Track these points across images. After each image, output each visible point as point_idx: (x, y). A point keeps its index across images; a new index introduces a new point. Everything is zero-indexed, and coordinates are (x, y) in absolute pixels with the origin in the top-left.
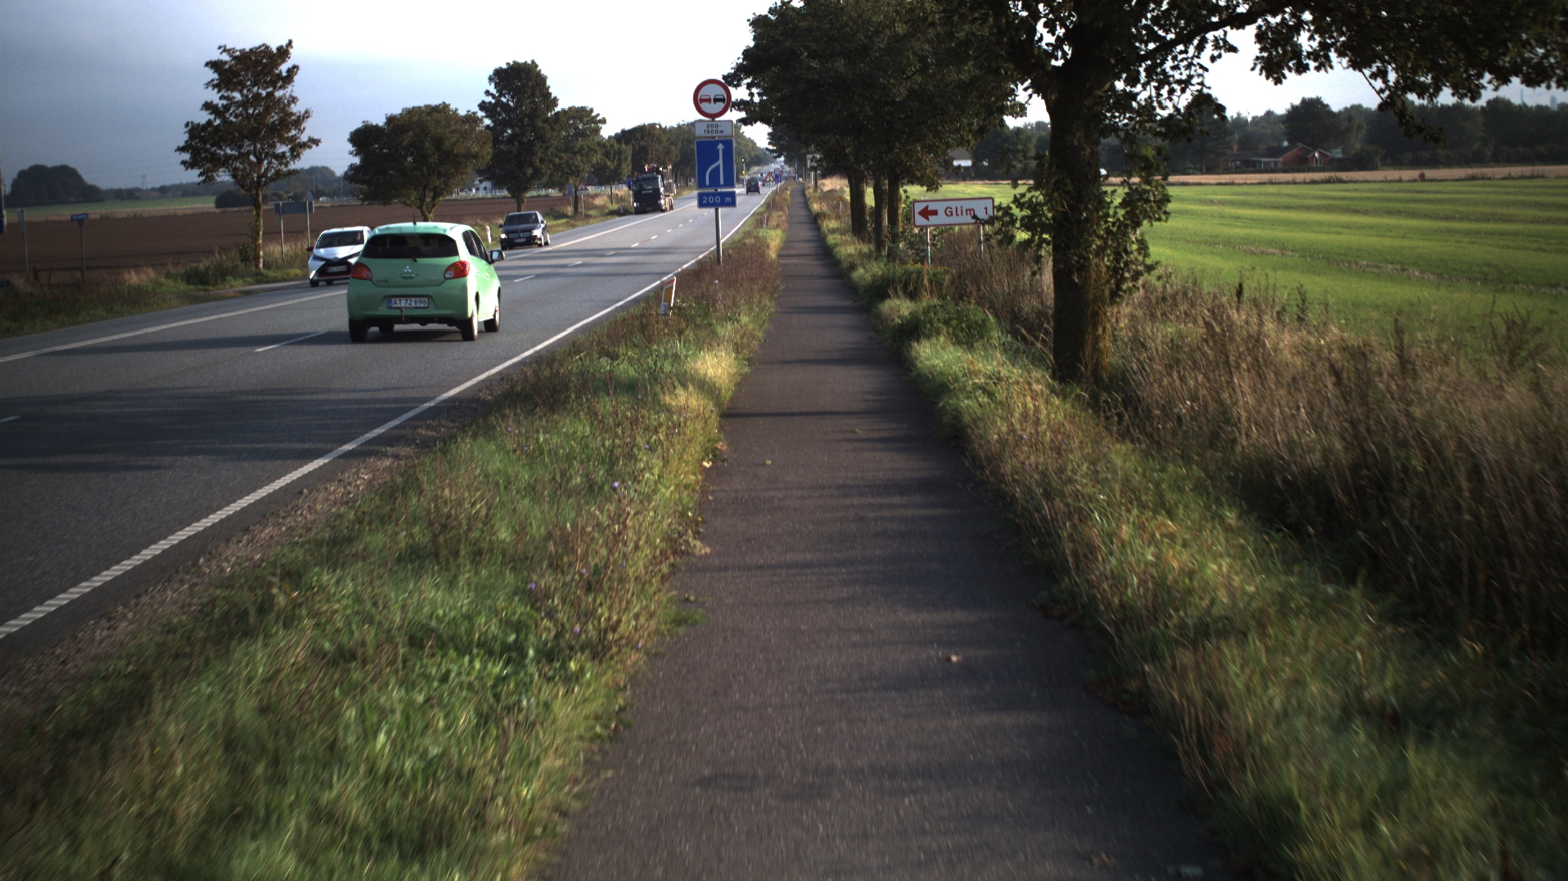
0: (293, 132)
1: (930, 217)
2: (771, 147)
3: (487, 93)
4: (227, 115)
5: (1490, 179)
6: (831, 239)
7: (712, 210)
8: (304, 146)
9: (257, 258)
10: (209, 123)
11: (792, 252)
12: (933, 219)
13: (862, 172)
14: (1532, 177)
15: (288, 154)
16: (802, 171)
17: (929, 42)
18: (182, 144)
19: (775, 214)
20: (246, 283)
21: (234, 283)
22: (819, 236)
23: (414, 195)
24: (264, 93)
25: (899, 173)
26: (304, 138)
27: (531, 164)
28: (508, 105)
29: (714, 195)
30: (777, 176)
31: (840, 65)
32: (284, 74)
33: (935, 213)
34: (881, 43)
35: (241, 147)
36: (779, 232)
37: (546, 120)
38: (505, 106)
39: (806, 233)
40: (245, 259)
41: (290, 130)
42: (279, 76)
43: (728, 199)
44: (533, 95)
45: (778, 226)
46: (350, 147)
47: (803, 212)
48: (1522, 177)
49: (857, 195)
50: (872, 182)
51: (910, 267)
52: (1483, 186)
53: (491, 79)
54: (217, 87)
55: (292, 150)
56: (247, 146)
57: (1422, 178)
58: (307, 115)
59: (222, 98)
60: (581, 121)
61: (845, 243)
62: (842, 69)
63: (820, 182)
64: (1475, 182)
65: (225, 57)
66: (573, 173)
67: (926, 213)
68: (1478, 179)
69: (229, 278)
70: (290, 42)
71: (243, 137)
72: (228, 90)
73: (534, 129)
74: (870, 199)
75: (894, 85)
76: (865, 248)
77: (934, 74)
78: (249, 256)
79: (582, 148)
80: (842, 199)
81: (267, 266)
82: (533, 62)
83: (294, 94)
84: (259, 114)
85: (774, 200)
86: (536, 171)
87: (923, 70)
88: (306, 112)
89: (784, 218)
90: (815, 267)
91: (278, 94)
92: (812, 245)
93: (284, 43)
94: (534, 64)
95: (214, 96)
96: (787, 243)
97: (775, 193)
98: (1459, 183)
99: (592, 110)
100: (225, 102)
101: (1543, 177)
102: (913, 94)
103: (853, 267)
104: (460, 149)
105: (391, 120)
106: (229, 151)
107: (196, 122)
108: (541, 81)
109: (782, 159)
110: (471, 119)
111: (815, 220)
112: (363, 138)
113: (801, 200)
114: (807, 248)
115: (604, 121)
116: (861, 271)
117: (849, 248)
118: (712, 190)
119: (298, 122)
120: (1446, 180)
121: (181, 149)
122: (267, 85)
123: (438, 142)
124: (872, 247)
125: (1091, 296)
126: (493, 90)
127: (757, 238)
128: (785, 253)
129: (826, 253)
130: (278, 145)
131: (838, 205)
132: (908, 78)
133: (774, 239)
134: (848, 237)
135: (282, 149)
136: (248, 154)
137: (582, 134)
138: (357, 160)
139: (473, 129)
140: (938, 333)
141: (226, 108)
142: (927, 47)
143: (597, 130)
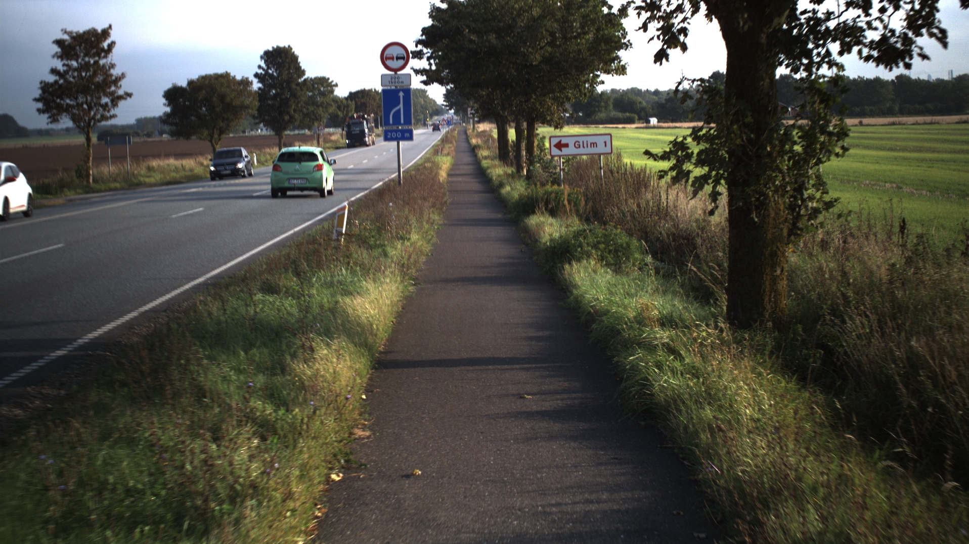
0: (113, 88)
1: (563, 149)
2: (445, 103)
3: (260, 67)
4: (68, 77)
5: (904, 124)
6: (485, 163)
7: (395, 143)
8: (120, 98)
9: (88, 175)
10: (56, 82)
11: (458, 172)
12: (565, 151)
13: (506, 117)
14: (931, 123)
15: (110, 104)
16: (465, 119)
17: (556, 21)
18: (37, 96)
19: (447, 146)
20: (77, 193)
21: (68, 193)
22: (476, 160)
23: (206, 133)
24: (92, 62)
25: (536, 117)
26: (121, 92)
27: (288, 113)
28: (272, 75)
29: (396, 131)
30: (448, 122)
31: (492, 38)
32: (106, 47)
33: (567, 145)
34: (521, 23)
35: (76, 99)
36: (449, 158)
37: (298, 84)
38: (271, 76)
39: (467, 158)
40: (79, 176)
41: (110, 87)
42: (103, 50)
43: (407, 135)
44: (289, 68)
45: (448, 154)
46: (164, 101)
47: (465, 145)
48: (925, 123)
49: (503, 134)
50: (513, 124)
51: (549, 188)
52: (902, 129)
53: (262, 57)
54: (61, 57)
55: (112, 101)
56: (81, 99)
57: (861, 124)
58: (123, 75)
59: (64, 65)
60: (322, 85)
61: (494, 166)
62: (494, 41)
63: (476, 126)
64: (895, 127)
65: (66, 37)
66: (317, 119)
67: (559, 146)
68: (897, 124)
69: (65, 190)
70: (110, 27)
71: (77, 92)
72: (68, 59)
73: (290, 90)
74: (512, 134)
75: (532, 53)
76: (509, 170)
77: (560, 46)
78: (82, 173)
79: (322, 103)
80: (492, 137)
81: (95, 181)
82: (289, 46)
83: (113, 62)
84: (90, 76)
85: (446, 137)
86: (291, 117)
87: (552, 44)
88: (123, 74)
89: (453, 148)
90: (474, 185)
91: (102, 62)
92: (471, 167)
93: (106, 26)
94: (290, 48)
95: (59, 65)
96: (455, 166)
97: (448, 132)
98: (886, 127)
99: (328, 79)
100: (65, 68)
101: (938, 123)
102: (546, 60)
103: (501, 185)
104: (237, 102)
105: (191, 83)
106: (68, 101)
107: (47, 81)
108: (295, 58)
109: (452, 111)
110: (246, 82)
111: (473, 150)
112: (173, 95)
113: (464, 137)
114: (468, 169)
115: (336, 85)
116: (508, 188)
117: (498, 171)
118: (395, 128)
119: (117, 81)
120: (876, 125)
121: (36, 100)
122: (94, 55)
123: (222, 98)
124: (514, 170)
125: (769, 236)
126: (263, 64)
127: (433, 163)
128: (453, 173)
129: (481, 174)
130: (103, 98)
131: (488, 140)
132: (541, 48)
133: (445, 163)
134: (497, 162)
135: (105, 100)
136: (82, 104)
137: (323, 94)
138: (168, 109)
139: (245, 89)
140: (589, 256)
141: (66, 72)
142: (555, 25)
143: (332, 92)
